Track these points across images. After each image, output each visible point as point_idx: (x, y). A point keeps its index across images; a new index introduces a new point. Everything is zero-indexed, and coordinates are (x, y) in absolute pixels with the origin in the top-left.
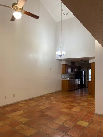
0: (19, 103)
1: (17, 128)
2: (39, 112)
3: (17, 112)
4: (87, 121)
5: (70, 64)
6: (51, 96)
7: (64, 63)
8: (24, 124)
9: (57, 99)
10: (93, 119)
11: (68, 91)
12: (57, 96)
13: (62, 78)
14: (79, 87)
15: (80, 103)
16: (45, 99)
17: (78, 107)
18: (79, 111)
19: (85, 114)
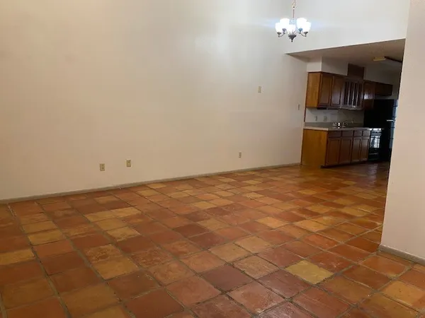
0: (143, 186)
1: (89, 252)
2: (186, 216)
3: (120, 210)
4: (329, 268)
5: (344, 73)
6: (252, 177)
7: (317, 67)
8: (117, 245)
9: (270, 188)
10: (361, 263)
11: (323, 167)
12: (275, 179)
13: (306, 124)
14: (370, 157)
15: (343, 206)
16: (229, 183)
17: (325, 218)
18: (324, 231)
19: (336, 243)
